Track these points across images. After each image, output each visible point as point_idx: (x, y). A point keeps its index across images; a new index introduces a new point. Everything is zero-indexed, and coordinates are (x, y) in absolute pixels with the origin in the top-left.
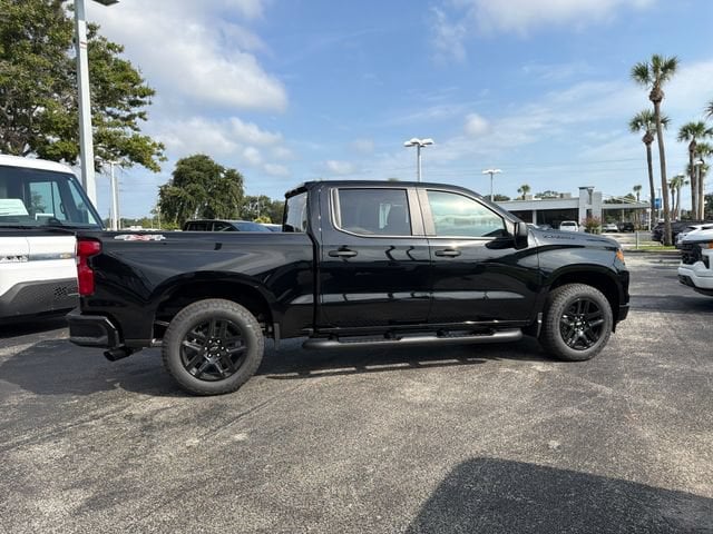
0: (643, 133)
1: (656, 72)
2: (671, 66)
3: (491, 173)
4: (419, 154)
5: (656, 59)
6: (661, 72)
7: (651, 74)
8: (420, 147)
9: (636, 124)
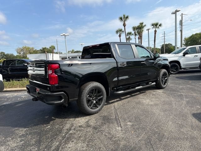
0: (119, 34)
1: (124, 19)
2: (127, 17)
3: (82, 44)
4: (65, 38)
5: (124, 16)
6: (125, 19)
7: (123, 19)
8: (65, 36)
9: (117, 32)
